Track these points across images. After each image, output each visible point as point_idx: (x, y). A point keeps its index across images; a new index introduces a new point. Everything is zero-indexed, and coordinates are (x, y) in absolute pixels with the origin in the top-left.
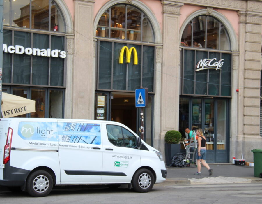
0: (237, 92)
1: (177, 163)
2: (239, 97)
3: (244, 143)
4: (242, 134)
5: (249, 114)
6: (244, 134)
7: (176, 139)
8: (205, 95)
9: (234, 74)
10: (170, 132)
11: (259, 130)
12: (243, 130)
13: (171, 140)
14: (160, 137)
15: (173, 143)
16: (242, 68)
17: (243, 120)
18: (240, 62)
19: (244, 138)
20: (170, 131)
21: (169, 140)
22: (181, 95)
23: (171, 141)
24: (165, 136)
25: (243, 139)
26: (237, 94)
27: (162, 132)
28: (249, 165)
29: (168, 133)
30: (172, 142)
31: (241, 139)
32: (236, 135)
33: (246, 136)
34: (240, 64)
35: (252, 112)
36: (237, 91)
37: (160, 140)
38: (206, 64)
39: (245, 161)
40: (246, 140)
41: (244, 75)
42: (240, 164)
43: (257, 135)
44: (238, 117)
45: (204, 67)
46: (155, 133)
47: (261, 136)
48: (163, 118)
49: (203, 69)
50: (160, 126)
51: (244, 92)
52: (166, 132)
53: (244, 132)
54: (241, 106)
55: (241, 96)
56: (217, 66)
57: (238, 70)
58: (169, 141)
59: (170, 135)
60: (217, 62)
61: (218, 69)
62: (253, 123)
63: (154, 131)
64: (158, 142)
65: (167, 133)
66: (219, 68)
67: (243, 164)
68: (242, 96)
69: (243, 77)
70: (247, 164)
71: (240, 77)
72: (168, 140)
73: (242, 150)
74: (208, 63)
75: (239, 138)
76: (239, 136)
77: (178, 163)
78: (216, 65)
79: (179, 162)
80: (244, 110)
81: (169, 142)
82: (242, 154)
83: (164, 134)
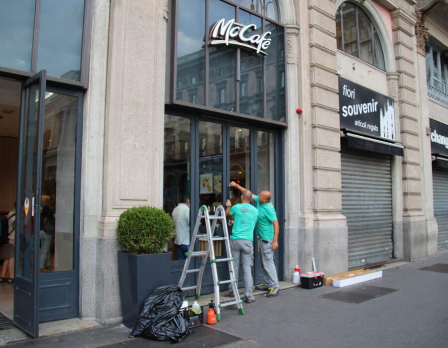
0: (297, 116)
1: (159, 326)
2: (304, 125)
3: (317, 232)
4: (311, 211)
5: (324, 165)
6: (315, 211)
7: (154, 237)
8: (232, 113)
9: (291, 73)
10: (132, 214)
11: (341, 203)
12: (313, 203)
13: (136, 242)
14: (102, 230)
15: (142, 251)
16: (305, 62)
17: (313, 180)
18: (302, 49)
19: (317, 220)
20: (133, 209)
21: (132, 243)
22: (168, 103)
23: (136, 246)
24: (115, 226)
25: (314, 224)
26: (298, 119)
27: (110, 212)
28: (331, 284)
29: (128, 218)
30: (141, 248)
31: (310, 225)
32: (299, 214)
33: (320, 216)
34: (302, 52)
35: (329, 161)
36: (299, 112)
37: (100, 241)
38: (234, 33)
39: (323, 276)
40: (322, 225)
41: (311, 79)
42: (314, 285)
43: (337, 212)
44: (302, 173)
45: (230, 38)
46: (86, 218)
47: (343, 214)
48: (110, 168)
49: (227, 42)
50: (101, 193)
51: (312, 116)
52: (122, 212)
53: (316, 208)
54: (307, 148)
55: (307, 123)
56: (257, 43)
57: (298, 66)
58: (130, 245)
59: (132, 222)
60: (259, 36)
61: (260, 53)
62: (330, 186)
63: (84, 210)
64: (95, 245)
65: (122, 216)
66: (262, 49)
67: (320, 284)
68: (309, 123)
69: (308, 82)
70: (327, 282)
71: (303, 81)
72: (126, 241)
73: (312, 249)
74: (239, 32)
75: (306, 221)
76: (306, 216)
77: (164, 326)
78: (257, 41)
79: (169, 322)
80: (313, 155)
81: (132, 247)
82: (313, 259)
83: (113, 220)
